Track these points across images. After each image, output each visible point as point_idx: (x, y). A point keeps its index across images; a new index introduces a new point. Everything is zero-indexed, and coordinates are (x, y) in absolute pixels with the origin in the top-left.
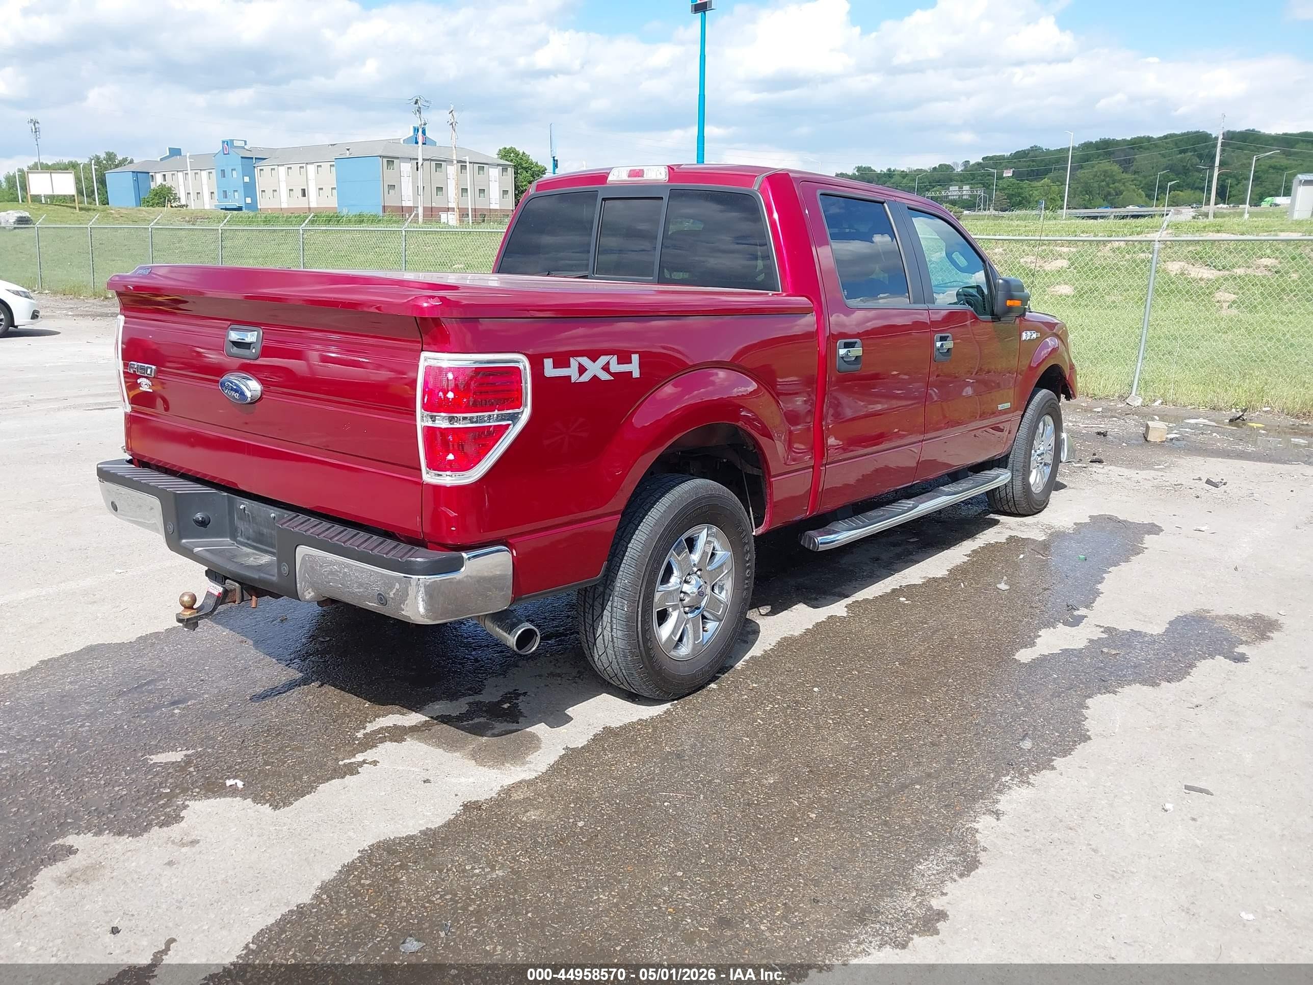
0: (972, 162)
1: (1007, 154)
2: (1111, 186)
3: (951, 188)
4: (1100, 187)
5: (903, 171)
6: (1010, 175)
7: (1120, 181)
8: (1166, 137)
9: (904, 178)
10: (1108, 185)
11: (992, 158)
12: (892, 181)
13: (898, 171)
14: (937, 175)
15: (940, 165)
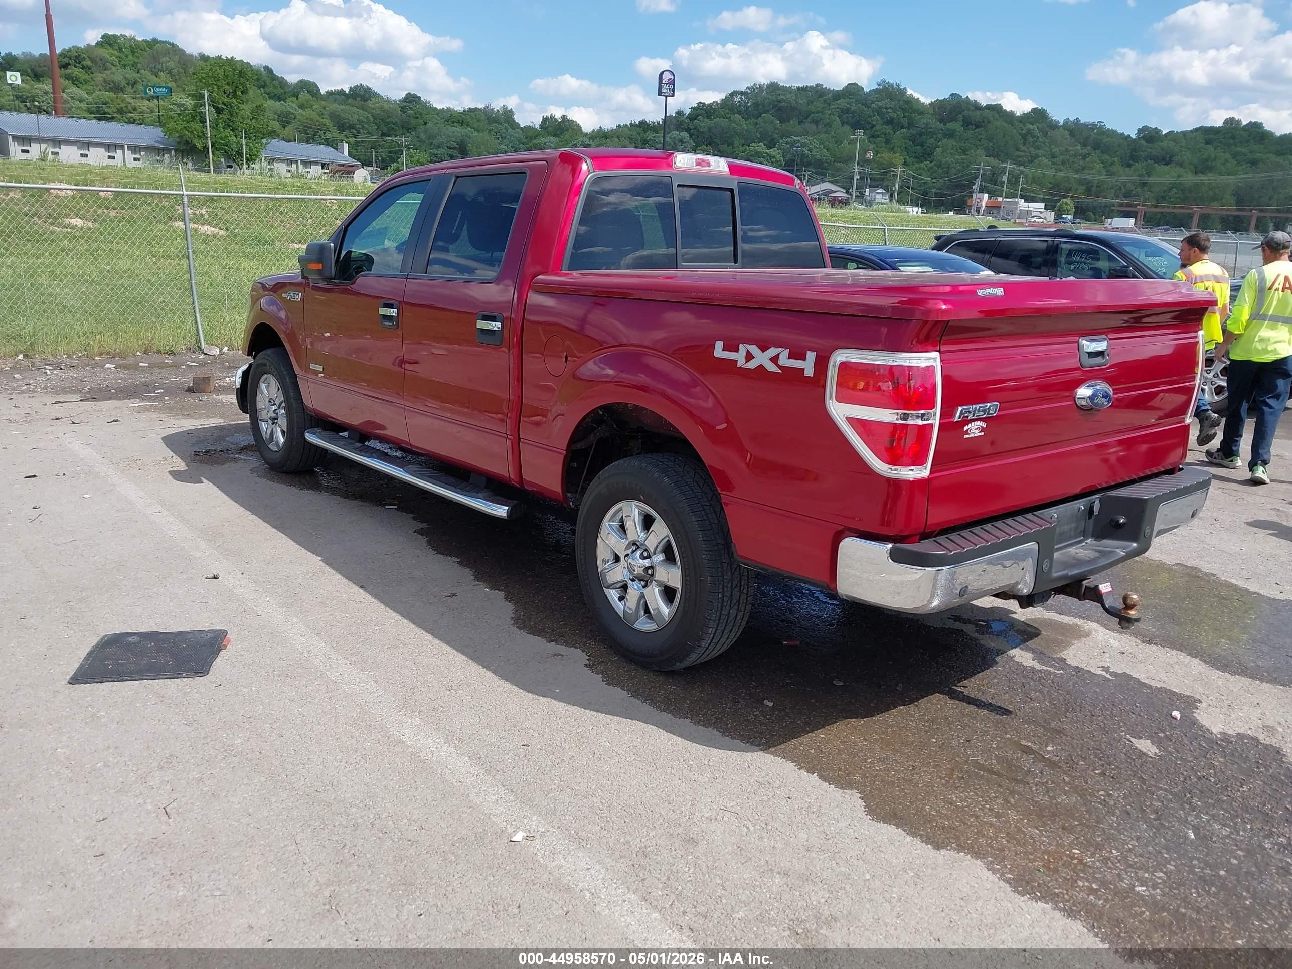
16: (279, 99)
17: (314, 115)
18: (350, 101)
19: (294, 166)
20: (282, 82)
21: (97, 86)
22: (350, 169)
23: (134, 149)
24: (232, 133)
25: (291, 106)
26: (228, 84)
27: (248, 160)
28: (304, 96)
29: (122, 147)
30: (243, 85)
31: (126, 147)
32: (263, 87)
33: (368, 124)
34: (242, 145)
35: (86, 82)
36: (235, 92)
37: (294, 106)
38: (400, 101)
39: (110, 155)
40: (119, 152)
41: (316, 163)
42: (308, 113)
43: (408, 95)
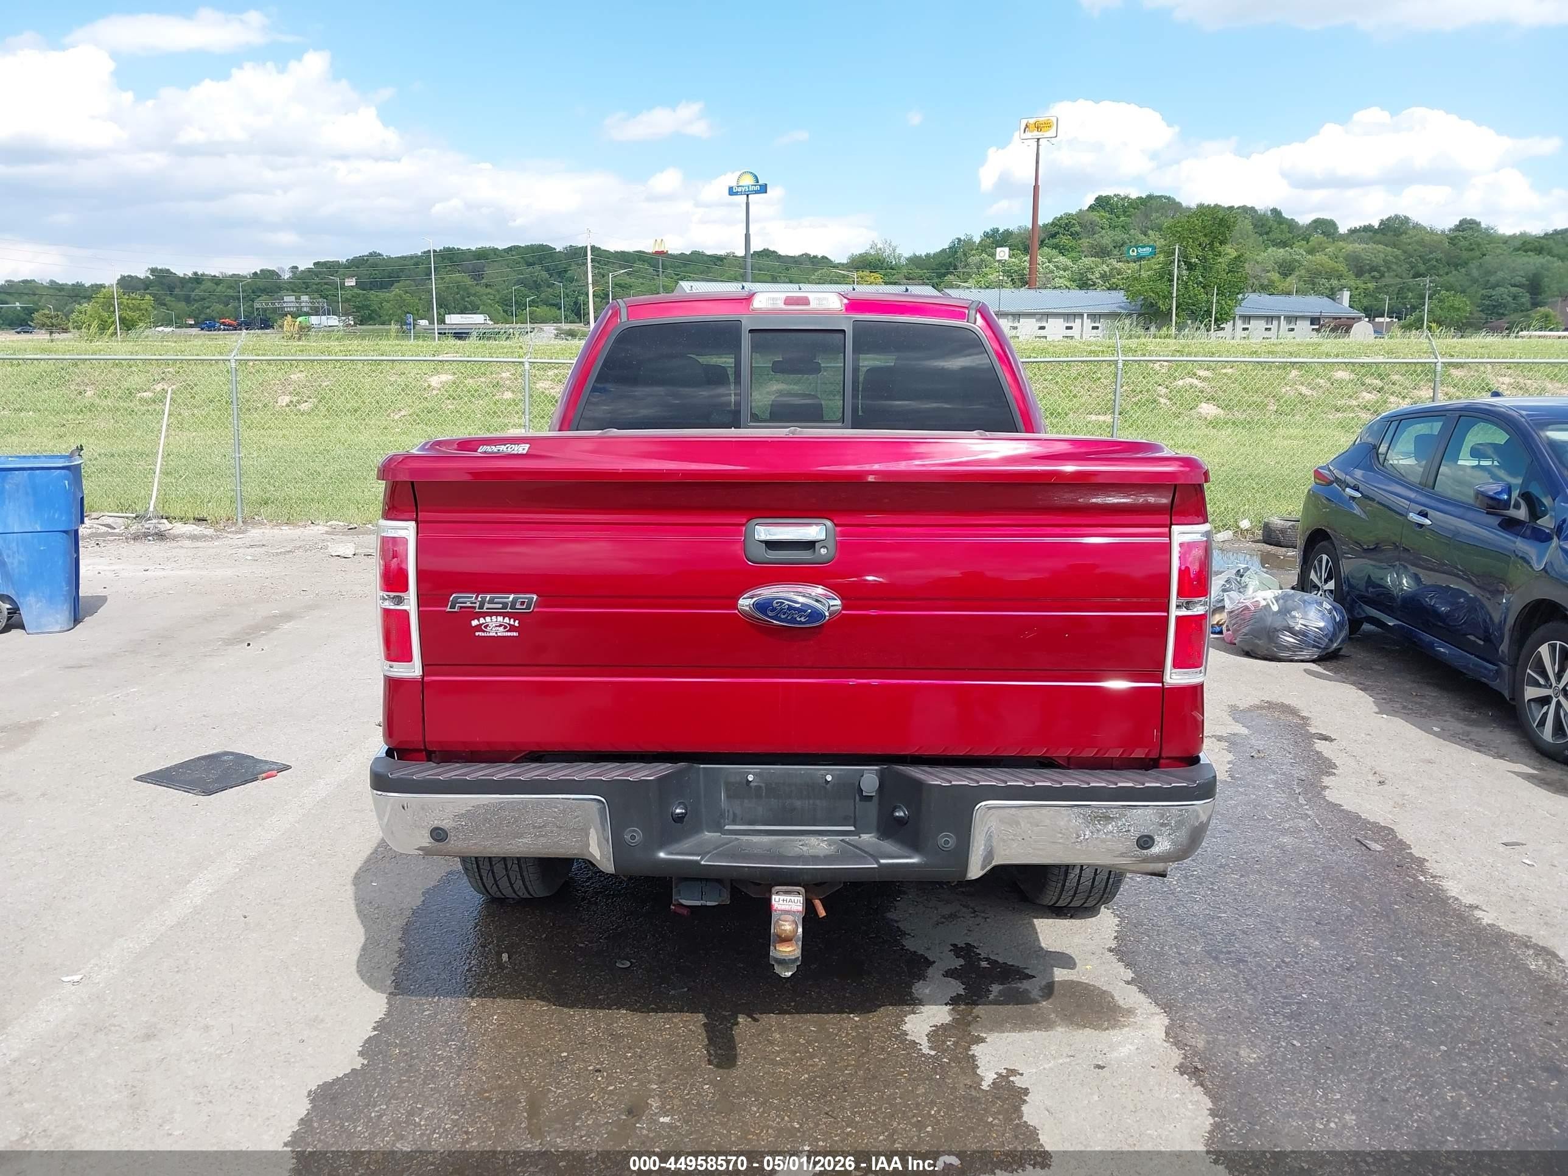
0: (301, 268)
1: (343, 260)
2: (467, 299)
3: (286, 299)
4: (455, 300)
5: (215, 276)
6: (353, 284)
7: (475, 295)
8: (510, 249)
9: (217, 284)
10: (463, 299)
11: (325, 264)
12: (202, 287)
13: (207, 275)
14: (261, 283)
15: (261, 271)
16: (1284, 244)
17: (1325, 258)
18: (1379, 237)
19: (1275, 323)
20: (1292, 225)
21: (1083, 252)
22: (1350, 322)
23: (1093, 316)
24: (1202, 290)
25: (1298, 252)
26: (1205, 236)
27: (1216, 320)
28: (1316, 238)
29: (1081, 315)
30: (1223, 234)
31: (1085, 315)
32: (1267, 233)
33: (1396, 263)
34: (1212, 302)
35: (1073, 249)
36: (1211, 244)
37: (1302, 251)
38: (1450, 230)
39: (1068, 325)
40: (1078, 321)
41: (1303, 318)
42: (1319, 257)
43: (1463, 222)
